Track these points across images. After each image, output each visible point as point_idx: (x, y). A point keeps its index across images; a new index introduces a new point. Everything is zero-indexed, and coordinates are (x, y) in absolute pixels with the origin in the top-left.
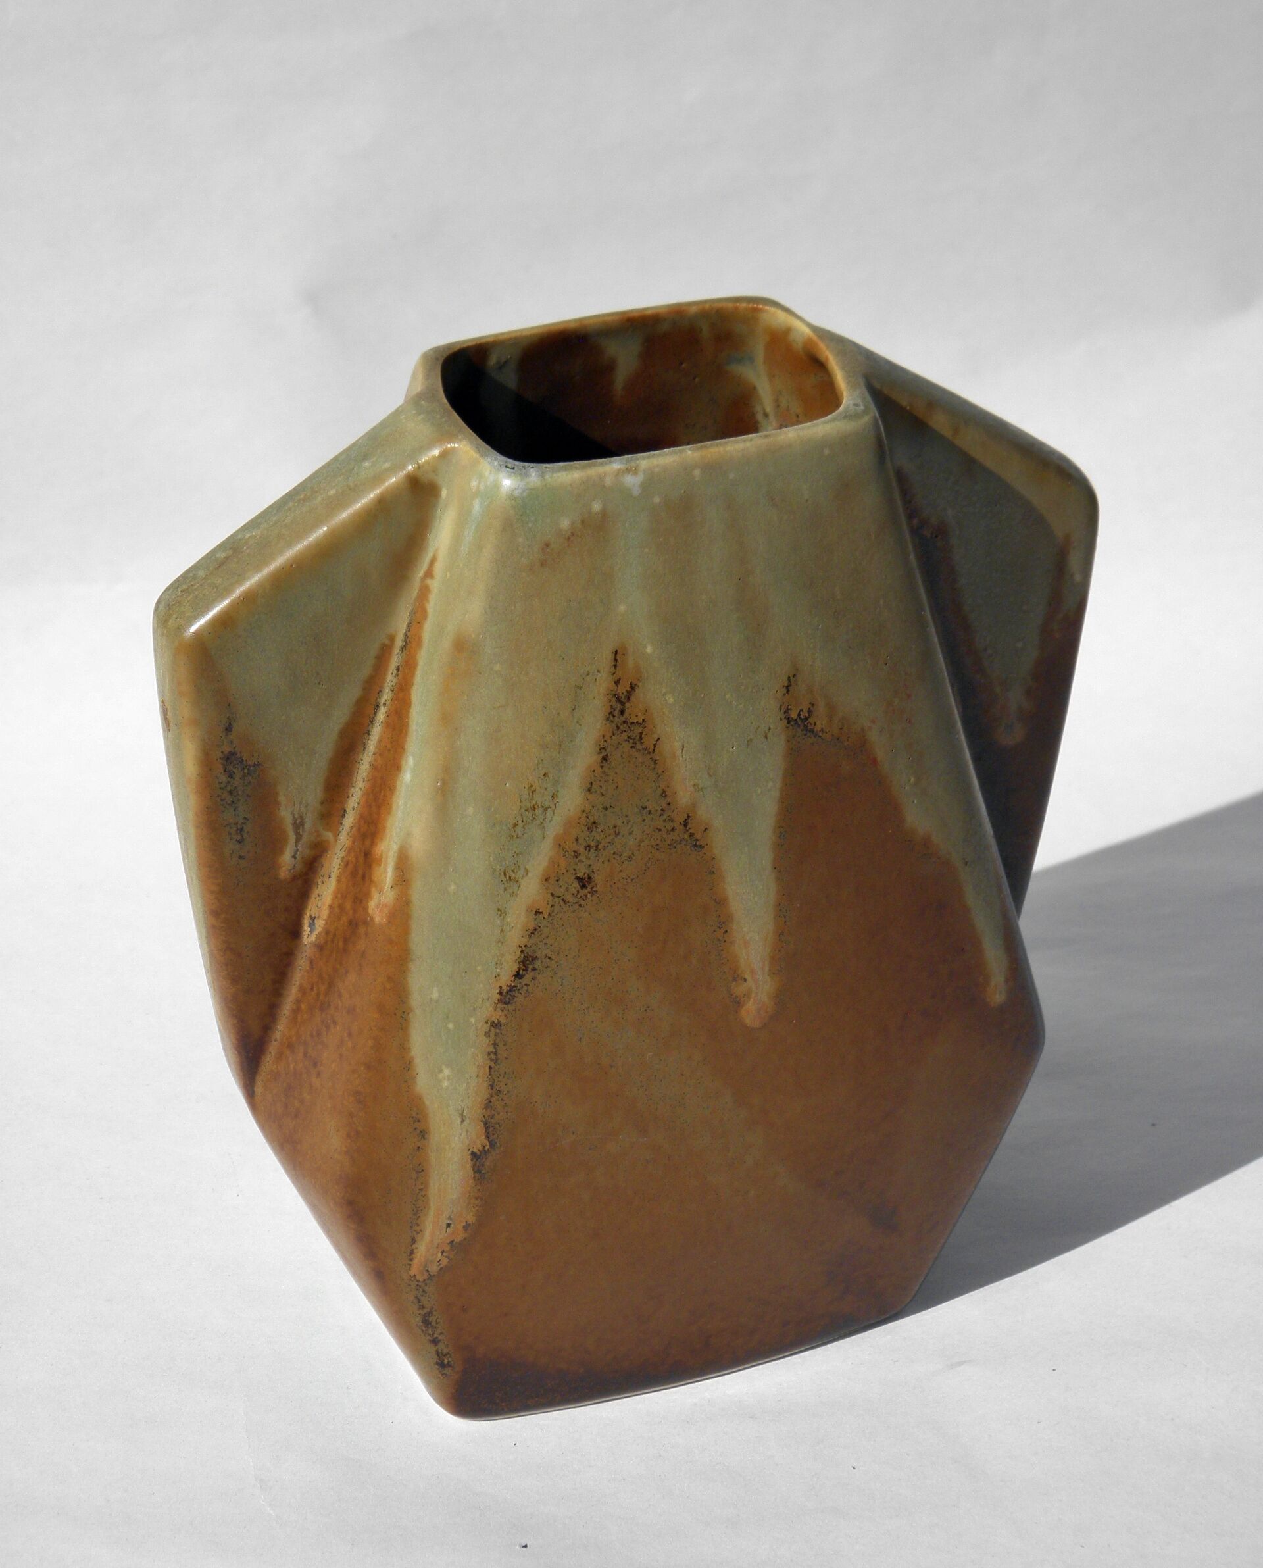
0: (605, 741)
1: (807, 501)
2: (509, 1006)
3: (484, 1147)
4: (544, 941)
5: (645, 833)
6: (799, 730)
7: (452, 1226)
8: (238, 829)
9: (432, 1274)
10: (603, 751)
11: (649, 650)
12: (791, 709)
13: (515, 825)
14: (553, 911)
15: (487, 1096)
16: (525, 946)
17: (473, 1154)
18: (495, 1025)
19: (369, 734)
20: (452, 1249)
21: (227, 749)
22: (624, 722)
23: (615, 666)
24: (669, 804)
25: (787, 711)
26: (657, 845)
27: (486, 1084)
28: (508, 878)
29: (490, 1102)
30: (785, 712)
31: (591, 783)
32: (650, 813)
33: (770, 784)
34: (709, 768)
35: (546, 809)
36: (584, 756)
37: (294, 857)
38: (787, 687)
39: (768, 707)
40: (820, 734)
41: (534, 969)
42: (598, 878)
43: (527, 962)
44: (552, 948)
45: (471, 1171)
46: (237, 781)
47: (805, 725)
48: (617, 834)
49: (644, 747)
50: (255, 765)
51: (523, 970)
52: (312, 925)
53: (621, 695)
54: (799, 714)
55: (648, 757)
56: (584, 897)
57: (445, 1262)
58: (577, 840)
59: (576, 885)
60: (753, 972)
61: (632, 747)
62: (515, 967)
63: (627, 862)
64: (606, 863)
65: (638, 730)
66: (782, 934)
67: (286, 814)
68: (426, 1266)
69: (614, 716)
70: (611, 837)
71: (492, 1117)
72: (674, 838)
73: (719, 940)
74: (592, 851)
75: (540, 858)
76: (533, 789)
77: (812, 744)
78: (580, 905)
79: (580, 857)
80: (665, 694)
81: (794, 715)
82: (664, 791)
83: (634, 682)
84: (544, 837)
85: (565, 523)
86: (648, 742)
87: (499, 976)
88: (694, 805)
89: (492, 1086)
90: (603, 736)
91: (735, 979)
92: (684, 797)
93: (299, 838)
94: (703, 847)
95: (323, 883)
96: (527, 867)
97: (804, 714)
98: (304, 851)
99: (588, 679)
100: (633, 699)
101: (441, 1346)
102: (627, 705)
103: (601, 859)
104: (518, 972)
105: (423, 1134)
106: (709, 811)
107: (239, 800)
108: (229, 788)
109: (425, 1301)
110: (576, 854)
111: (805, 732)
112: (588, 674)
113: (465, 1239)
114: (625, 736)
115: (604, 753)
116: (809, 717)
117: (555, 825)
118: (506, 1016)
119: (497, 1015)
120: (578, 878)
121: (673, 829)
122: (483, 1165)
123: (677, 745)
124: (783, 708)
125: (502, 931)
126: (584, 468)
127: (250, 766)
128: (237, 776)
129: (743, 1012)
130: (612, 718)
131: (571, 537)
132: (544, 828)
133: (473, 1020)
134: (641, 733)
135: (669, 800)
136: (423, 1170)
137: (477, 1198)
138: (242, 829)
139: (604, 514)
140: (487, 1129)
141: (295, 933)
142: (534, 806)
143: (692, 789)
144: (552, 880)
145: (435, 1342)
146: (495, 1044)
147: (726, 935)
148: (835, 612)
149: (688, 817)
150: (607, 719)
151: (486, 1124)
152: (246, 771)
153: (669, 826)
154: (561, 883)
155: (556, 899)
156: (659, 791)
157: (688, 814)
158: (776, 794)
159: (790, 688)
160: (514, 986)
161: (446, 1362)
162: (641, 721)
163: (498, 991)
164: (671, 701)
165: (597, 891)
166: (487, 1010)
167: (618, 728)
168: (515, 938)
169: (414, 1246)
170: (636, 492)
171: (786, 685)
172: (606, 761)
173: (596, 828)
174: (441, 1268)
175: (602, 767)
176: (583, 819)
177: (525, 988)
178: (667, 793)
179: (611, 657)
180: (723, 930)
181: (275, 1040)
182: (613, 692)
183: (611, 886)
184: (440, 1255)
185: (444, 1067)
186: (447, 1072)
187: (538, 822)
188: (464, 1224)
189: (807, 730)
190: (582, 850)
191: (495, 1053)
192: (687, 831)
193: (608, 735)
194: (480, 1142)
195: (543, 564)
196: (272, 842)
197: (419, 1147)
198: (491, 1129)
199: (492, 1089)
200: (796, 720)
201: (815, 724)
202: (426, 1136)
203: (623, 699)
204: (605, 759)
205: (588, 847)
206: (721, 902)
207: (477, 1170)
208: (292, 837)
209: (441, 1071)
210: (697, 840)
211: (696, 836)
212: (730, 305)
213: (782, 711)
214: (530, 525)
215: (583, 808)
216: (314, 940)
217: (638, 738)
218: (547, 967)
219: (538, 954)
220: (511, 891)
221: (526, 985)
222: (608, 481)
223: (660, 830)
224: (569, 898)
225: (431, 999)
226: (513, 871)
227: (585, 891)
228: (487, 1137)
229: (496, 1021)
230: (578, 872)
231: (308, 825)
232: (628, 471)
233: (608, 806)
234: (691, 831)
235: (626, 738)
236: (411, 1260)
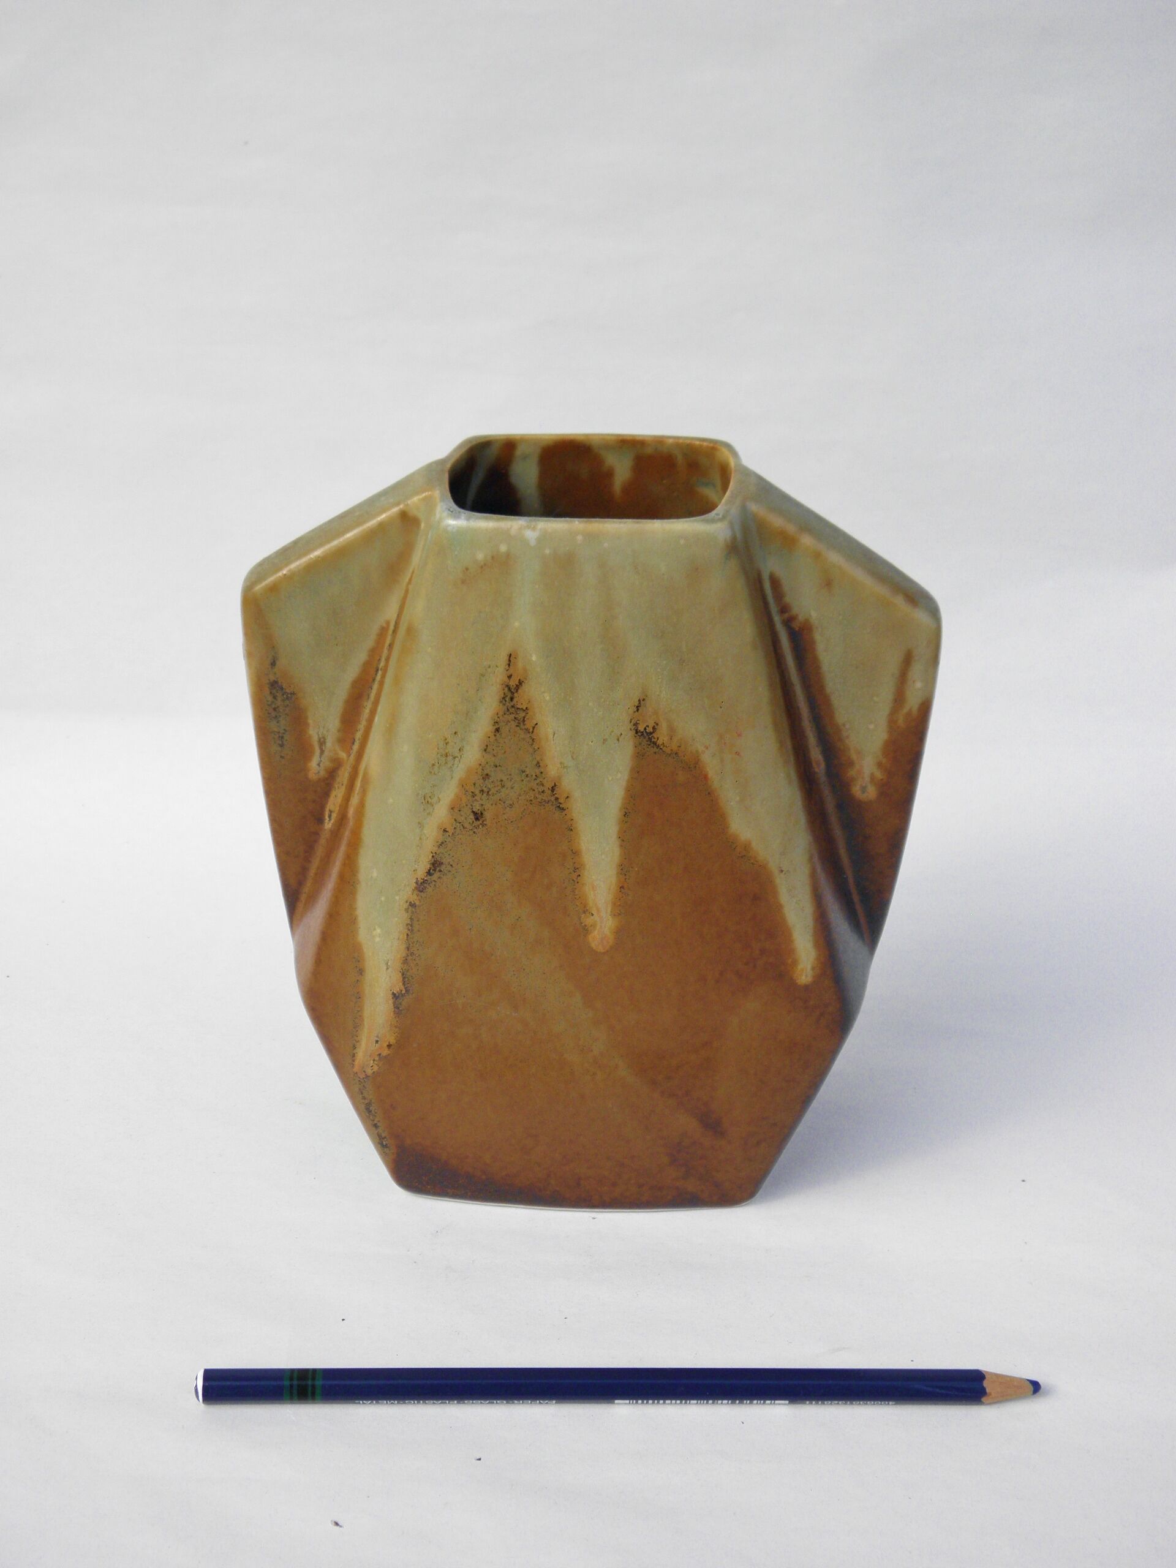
0: (498, 717)
1: (663, 574)
2: (422, 893)
3: (401, 991)
4: (448, 853)
5: (523, 790)
6: (645, 740)
7: (379, 1043)
8: (279, 737)
9: (368, 1075)
10: (496, 724)
11: (534, 658)
12: (639, 723)
13: (433, 765)
14: (455, 832)
15: (404, 955)
16: (435, 853)
17: (394, 994)
18: (412, 905)
19: (372, 689)
20: (380, 1059)
21: (272, 678)
22: (513, 707)
23: (509, 665)
24: (542, 773)
25: (636, 724)
26: (531, 800)
27: (404, 946)
28: (427, 801)
29: (406, 959)
30: (634, 725)
31: (487, 746)
32: (527, 776)
33: (619, 775)
34: (573, 753)
35: (455, 758)
36: (482, 726)
37: (319, 765)
38: (638, 707)
39: (622, 717)
40: (662, 747)
41: (440, 871)
42: (488, 815)
43: (435, 865)
44: (453, 858)
45: (392, 1006)
46: (279, 702)
47: (649, 738)
48: (503, 786)
49: (526, 727)
50: (291, 694)
51: (433, 870)
52: (330, 816)
53: (511, 687)
54: (645, 729)
55: (529, 735)
56: (477, 827)
57: (376, 1068)
58: (474, 784)
59: (472, 816)
60: (598, 911)
61: (517, 726)
62: (428, 866)
63: (508, 808)
64: (494, 805)
65: (522, 714)
66: (622, 887)
67: (313, 733)
68: (363, 1068)
69: (506, 701)
70: (499, 788)
71: (408, 971)
72: (543, 798)
73: (573, 880)
74: (485, 795)
75: (448, 793)
76: (447, 741)
77: (655, 753)
78: (474, 832)
79: (476, 798)
80: (544, 692)
81: (641, 728)
82: (538, 763)
83: (522, 679)
84: (452, 778)
85: (480, 556)
86: (529, 725)
87: (416, 870)
88: (559, 778)
89: (408, 949)
90: (497, 714)
91: (584, 912)
92: (552, 770)
93: (322, 752)
94: (565, 810)
95: (338, 788)
96: (440, 796)
97: (650, 730)
98: (327, 763)
99: (489, 670)
100: (520, 691)
101: (380, 1130)
102: (516, 695)
103: (491, 803)
104: (429, 870)
105: (361, 972)
106: (570, 783)
107: (280, 716)
108: (273, 706)
109: (365, 1094)
110: (474, 795)
111: (649, 743)
112: (489, 667)
113: (389, 1055)
114: (512, 716)
115: (497, 726)
116: (653, 732)
117: (460, 770)
118: (419, 900)
119: (414, 898)
120: (473, 812)
121: (543, 792)
122: (401, 1004)
123: (550, 731)
124: (633, 721)
125: (420, 839)
126: (498, 520)
127: (288, 694)
128: (279, 699)
129: (590, 937)
130: (504, 702)
131: (483, 567)
132: (453, 771)
133: (397, 898)
134: (524, 717)
135: (542, 770)
136: (360, 998)
137: (396, 1027)
138: (282, 737)
139: (508, 555)
140: (404, 978)
141: (320, 820)
142: (446, 754)
143: (559, 766)
144: (456, 810)
145: (376, 1126)
146: (411, 919)
147: (579, 878)
148: (680, 660)
149: (555, 785)
150: (501, 702)
151: (403, 974)
152: (285, 696)
153: (541, 789)
154: (462, 813)
155: (458, 824)
156: (535, 762)
157: (555, 783)
158: (624, 783)
159: (640, 708)
160: (426, 880)
161: (384, 1143)
162: (525, 709)
163: (415, 881)
164: (548, 698)
165: (486, 825)
166: (406, 893)
167: (508, 710)
168: (429, 845)
169: (355, 1051)
170: (533, 543)
171: (637, 705)
172: (498, 732)
173: (489, 778)
174: (374, 1072)
175: (495, 735)
176: (480, 771)
177: (434, 883)
178: (540, 764)
179: (507, 658)
180: (576, 874)
181: (305, 893)
182: (506, 683)
183: (496, 823)
184: (372, 1062)
185: (376, 927)
186: (378, 931)
187: (449, 766)
188: (388, 1044)
189: (651, 742)
190: (477, 792)
191: (411, 926)
192: (554, 795)
193: (501, 713)
194: (398, 987)
195: (463, 582)
196: (303, 750)
197: (358, 980)
198: (406, 979)
199: (408, 950)
200: (643, 732)
201: (658, 739)
202: (363, 974)
203: (513, 690)
204: (497, 730)
205: (482, 791)
206: (576, 853)
207: (397, 1008)
208: (317, 752)
209: (375, 929)
210: (561, 804)
211: (560, 801)
212: (698, 443)
213: (632, 723)
214: (456, 553)
215: (479, 762)
216: (330, 826)
217: (522, 720)
218: (450, 871)
219: (444, 861)
220: (428, 811)
221: (434, 881)
222: (513, 532)
223: (534, 790)
224: (466, 825)
225: (372, 877)
226: (430, 797)
227: (478, 823)
228: (404, 984)
229: (413, 902)
230: (474, 808)
231: (329, 744)
232: (528, 527)
233: (498, 765)
234: (556, 796)
235: (513, 719)
236: (354, 1061)
